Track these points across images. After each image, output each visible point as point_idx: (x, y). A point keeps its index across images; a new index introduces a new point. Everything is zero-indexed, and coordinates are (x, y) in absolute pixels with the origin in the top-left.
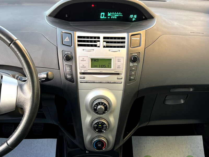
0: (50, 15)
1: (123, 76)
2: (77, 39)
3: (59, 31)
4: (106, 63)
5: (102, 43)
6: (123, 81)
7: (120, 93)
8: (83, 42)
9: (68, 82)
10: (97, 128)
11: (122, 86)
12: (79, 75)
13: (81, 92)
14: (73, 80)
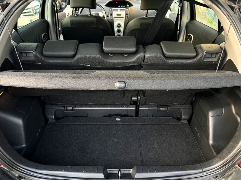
0: (105, 5)
1: (124, 18)
2: (113, 10)
3: (108, 8)
4: (120, 15)
5: (119, 10)
6: (124, 19)
7: (124, 23)
8: (114, 10)
9: (111, 20)
10: (118, 31)
11: (124, 20)
12: (114, 18)
13: (114, 22)
14: (112, 19)
